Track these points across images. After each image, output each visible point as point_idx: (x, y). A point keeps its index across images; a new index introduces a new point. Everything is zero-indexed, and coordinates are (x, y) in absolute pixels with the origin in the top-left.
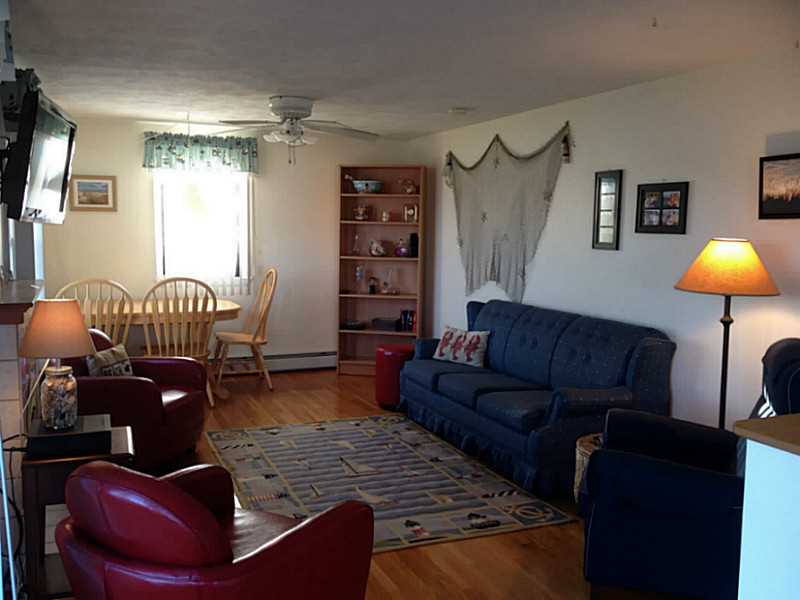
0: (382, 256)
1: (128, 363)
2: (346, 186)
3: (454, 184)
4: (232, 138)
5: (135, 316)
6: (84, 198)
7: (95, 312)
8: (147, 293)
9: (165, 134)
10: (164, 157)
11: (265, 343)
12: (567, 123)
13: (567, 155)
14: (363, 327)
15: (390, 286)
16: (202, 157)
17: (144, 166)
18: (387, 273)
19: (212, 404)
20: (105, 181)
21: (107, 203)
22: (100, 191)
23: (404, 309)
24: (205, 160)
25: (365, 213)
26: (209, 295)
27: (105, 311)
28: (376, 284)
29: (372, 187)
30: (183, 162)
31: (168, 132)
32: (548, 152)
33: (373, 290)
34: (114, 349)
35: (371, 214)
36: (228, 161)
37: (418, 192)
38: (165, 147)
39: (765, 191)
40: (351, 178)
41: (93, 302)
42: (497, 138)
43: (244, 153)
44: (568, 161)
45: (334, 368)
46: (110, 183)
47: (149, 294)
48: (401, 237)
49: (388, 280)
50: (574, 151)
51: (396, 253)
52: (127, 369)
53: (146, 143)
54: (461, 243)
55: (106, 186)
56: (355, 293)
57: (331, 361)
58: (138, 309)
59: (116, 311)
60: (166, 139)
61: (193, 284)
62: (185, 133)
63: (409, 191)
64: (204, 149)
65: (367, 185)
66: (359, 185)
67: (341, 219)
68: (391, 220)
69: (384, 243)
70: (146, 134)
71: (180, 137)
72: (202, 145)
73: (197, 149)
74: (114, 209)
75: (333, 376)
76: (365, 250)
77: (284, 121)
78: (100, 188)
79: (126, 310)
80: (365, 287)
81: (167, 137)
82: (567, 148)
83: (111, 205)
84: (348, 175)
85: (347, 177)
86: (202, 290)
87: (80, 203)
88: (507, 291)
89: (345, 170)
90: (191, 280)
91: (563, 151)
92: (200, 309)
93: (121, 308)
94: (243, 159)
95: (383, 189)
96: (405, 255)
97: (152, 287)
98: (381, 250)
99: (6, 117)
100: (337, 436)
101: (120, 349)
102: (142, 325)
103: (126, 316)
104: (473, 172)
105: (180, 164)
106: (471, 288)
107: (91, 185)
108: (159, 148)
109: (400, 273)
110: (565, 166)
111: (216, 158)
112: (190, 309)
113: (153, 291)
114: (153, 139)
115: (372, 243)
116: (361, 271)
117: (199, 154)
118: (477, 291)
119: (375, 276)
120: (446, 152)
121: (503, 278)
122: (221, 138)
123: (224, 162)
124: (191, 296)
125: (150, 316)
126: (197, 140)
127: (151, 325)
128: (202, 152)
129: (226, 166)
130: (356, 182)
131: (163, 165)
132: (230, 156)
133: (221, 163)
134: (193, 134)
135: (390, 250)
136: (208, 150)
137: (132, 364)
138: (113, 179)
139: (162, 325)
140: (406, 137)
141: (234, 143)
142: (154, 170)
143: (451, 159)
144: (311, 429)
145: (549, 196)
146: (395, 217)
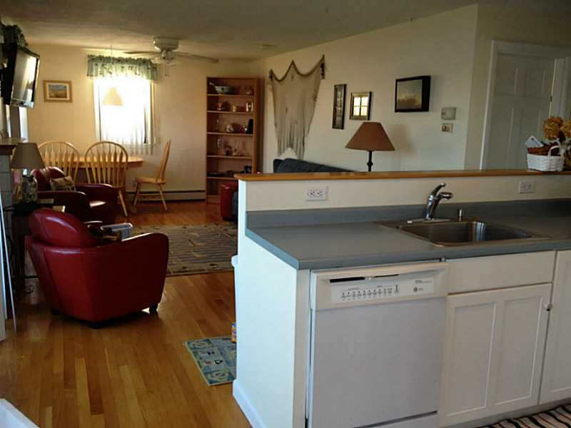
0: (233, 133)
1: (74, 186)
2: (211, 90)
3: (274, 90)
4: (141, 59)
5: (81, 164)
6: (53, 95)
7: (57, 160)
8: (87, 150)
9: (100, 56)
10: (99, 70)
11: (164, 183)
12: (324, 56)
13: (323, 74)
14: (222, 175)
15: (238, 151)
16: (122, 71)
17: (88, 75)
18: (236, 143)
19: (126, 215)
20: (64, 84)
21: (66, 97)
22: (62, 90)
23: (246, 165)
24: (124, 72)
25: (222, 106)
26: (123, 152)
27: (63, 160)
28: (229, 150)
29: (226, 91)
30: (111, 73)
31: (102, 55)
32: (315, 73)
33: (228, 153)
34: (66, 178)
35: (227, 107)
36: (138, 72)
37: (253, 94)
38: (100, 65)
39: (398, 98)
40: (213, 85)
41: (56, 155)
42: (293, 63)
43: (148, 68)
44: (323, 78)
45: (203, 200)
46: (68, 86)
47: (88, 151)
48: (243, 121)
49: (236, 148)
50: (326, 73)
51: (242, 131)
52: (73, 189)
53: (89, 62)
54: (276, 125)
55: (65, 87)
56: (216, 154)
57: (203, 196)
58: (82, 160)
59: (69, 160)
60: (101, 59)
61: (113, 145)
62: (112, 56)
63: (248, 93)
64: (124, 65)
65: (223, 89)
66: (218, 89)
67: (208, 109)
68: (237, 111)
69: (234, 125)
70: (89, 56)
71: (109, 58)
72: (122, 63)
73: (119, 65)
74: (71, 101)
75: (203, 204)
76: (223, 129)
77: (162, 51)
78: (62, 88)
79: (76, 160)
80: (223, 152)
81: (101, 58)
82: (323, 70)
83: (68, 98)
84: (212, 83)
85: (211, 84)
86: (119, 150)
87: (50, 97)
88: (296, 152)
89: (209, 80)
90: (112, 143)
91: (320, 72)
92: (118, 160)
93: (72, 159)
94: (148, 72)
95: (234, 91)
96: (247, 132)
97: (89, 146)
98: (232, 129)
99: (3, 51)
100: (192, 231)
101: (69, 178)
102: (85, 169)
103: (75, 163)
104: (282, 83)
105: (109, 74)
106: (280, 152)
107: (57, 86)
108: (97, 65)
109: (244, 144)
110: (322, 81)
111: (130, 71)
112: (112, 160)
113: (90, 149)
114: (93, 59)
115: (227, 125)
116: (221, 141)
117: (121, 69)
118: (283, 154)
119: (229, 145)
120: (269, 70)
121: (295, 146)
122: (134, 59)
123: (136, 74)
124: (113, 153)
125: (90, 163)
126: (120, 60)
127: (90, 169)
128: (123, 67)
129: (137, 76)
130: (216, 87)
131: (99, 75)
132: (139, 70)
133: (134, 74)
134: (117, 56)
135: (237, 129)
136: (126, 66)
137: (76, 187)
138: (70, 83)
139: (96, 169)
140: (248, 60)
141: (142, 63)
142: (94, 77)
143: (272, 75)
144: (179, 227)
145: (315, 98)
146: (241, 109)
